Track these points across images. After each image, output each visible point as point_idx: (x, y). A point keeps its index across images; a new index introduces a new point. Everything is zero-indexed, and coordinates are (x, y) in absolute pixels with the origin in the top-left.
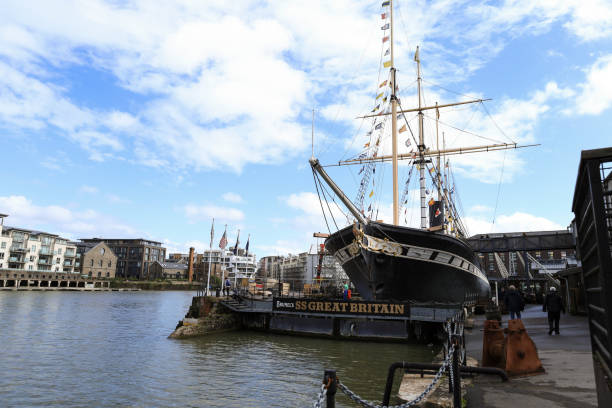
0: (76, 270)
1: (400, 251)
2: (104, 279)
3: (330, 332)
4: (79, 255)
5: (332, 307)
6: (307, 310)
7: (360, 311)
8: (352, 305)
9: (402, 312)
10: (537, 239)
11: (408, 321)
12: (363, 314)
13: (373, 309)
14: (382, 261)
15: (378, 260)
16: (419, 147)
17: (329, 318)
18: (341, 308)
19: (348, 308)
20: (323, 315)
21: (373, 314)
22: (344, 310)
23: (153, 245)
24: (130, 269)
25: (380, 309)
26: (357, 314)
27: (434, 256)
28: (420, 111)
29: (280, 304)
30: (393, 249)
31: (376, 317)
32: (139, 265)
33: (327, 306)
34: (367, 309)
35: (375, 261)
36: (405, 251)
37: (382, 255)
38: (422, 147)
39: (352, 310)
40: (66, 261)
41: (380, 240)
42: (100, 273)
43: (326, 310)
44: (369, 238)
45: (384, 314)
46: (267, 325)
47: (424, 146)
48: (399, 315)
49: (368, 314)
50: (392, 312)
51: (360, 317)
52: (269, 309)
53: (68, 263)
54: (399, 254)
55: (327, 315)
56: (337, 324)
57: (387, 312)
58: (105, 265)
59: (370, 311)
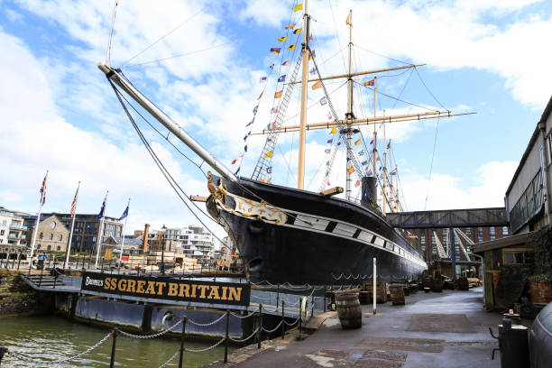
0: (22, 242)
1: (284, 218)
2: (53, 252)
3: (138, 324)
4: (26, 228)
5: (145, 287)
6: (117, 291)
7: (181, 295)
8: (171, 285)
9: (238, 298)
10: (465, 214)
11: (246, 312)
12: (184, 299)
13: (198, 292)
14: (258, 230)
15: (252, 228)
16: (347, 115)
17: (141, 303)
18: (156, 289)
19: (166, 290)
20: (133, 298)
21: (198, 299)
22: (160, 293)
23: (110, 220)
24: (85, 242)
25: (207, 292)
26: (177, 298)
27: (331, 227)
28: (350, 77)
29: (89, 282)
30: (275, 215)
31: (203, 305)
32: (94, 239)
33: (139, 286)
34: (190, 292)
35: (248, 229)
36: (291, 220)
37: (258, 222)
38: (350, 115)
39: (170, 294)
40: (10, 232)
41: (254, 203)
42: (49, 247)
43: (138, 291)
44: (238, 199)
45: (213, 301)
46: (73, 310)
47: (352, 114)
48: (234, 302)
49: (190, 299)
50: (224, 298)
51: (180, 303)
52: (76, 288)
53: (13, 236)
54: (282, 222)
55: (137, 299)
56: (148, 313)
57: (217, 297)
58: (56, 238)
59: (194, 295)
